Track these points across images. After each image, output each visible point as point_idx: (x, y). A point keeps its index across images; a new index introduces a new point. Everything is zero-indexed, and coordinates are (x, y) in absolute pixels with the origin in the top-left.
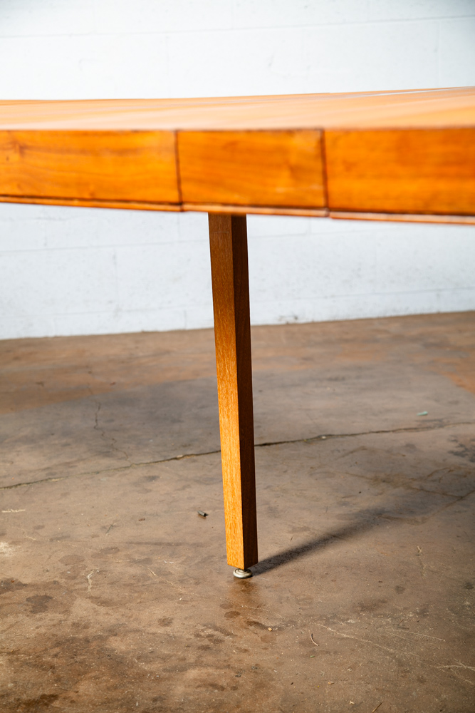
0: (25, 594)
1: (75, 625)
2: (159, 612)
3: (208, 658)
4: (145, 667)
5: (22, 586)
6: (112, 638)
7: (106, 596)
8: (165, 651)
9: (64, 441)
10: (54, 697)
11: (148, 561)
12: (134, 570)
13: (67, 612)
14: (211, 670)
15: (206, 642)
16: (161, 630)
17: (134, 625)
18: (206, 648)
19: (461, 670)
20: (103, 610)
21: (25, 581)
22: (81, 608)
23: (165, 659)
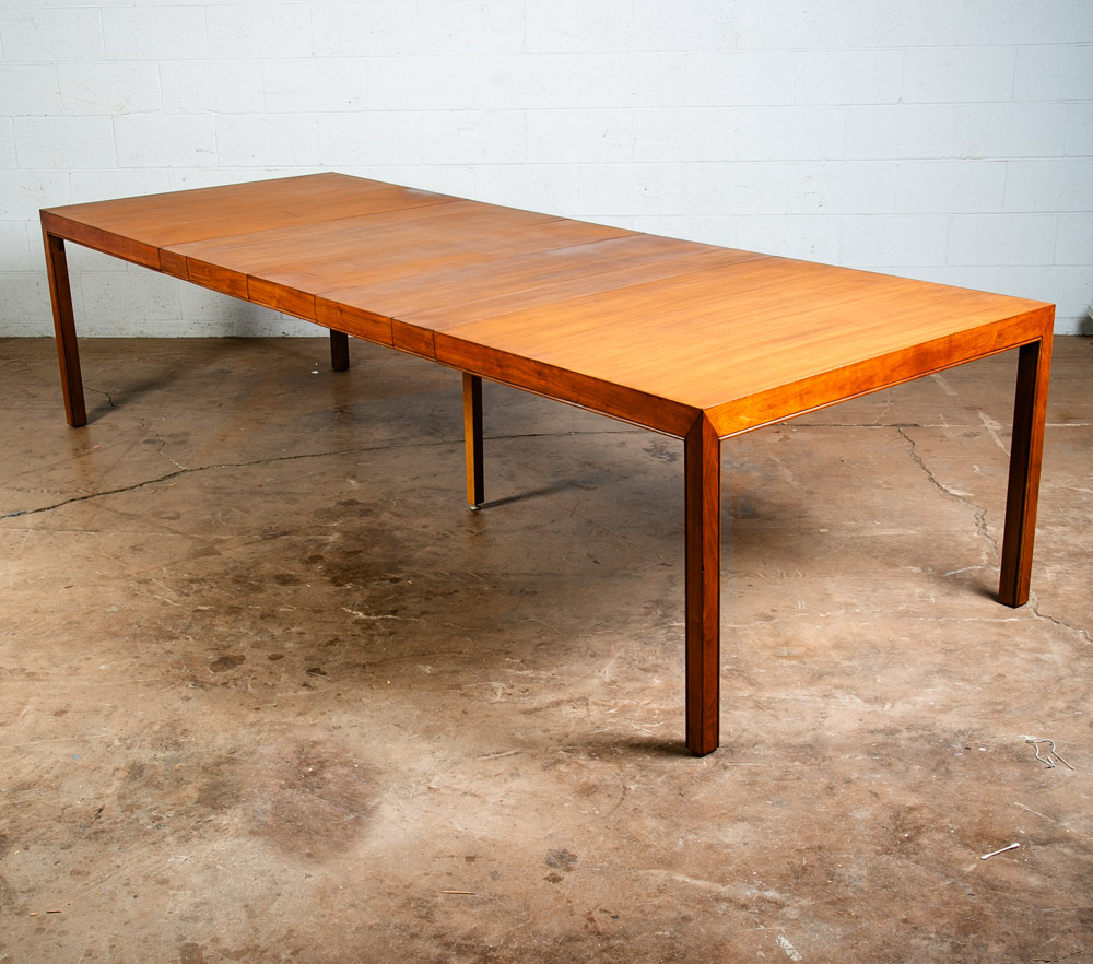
0: (359, 507)
1: (380, 524)
2: (424, 522)
3: (439, 543)
4: (407, 544)
5: (358, 503)
6: (396, 531)
7: (399, 512)
8: (419, 538)
9: (407, 423)
10: (361, 551)
11: (429, 497)
12: (420, 501)
13: (378, 517)
14: (438, 548)
15: (441, 536)
16: (421, 530)
17: (409, 526)
18: (440, 539)
20: (396, 518)
21: (360, 501)
22: (385, 517)
23: (417, 541)
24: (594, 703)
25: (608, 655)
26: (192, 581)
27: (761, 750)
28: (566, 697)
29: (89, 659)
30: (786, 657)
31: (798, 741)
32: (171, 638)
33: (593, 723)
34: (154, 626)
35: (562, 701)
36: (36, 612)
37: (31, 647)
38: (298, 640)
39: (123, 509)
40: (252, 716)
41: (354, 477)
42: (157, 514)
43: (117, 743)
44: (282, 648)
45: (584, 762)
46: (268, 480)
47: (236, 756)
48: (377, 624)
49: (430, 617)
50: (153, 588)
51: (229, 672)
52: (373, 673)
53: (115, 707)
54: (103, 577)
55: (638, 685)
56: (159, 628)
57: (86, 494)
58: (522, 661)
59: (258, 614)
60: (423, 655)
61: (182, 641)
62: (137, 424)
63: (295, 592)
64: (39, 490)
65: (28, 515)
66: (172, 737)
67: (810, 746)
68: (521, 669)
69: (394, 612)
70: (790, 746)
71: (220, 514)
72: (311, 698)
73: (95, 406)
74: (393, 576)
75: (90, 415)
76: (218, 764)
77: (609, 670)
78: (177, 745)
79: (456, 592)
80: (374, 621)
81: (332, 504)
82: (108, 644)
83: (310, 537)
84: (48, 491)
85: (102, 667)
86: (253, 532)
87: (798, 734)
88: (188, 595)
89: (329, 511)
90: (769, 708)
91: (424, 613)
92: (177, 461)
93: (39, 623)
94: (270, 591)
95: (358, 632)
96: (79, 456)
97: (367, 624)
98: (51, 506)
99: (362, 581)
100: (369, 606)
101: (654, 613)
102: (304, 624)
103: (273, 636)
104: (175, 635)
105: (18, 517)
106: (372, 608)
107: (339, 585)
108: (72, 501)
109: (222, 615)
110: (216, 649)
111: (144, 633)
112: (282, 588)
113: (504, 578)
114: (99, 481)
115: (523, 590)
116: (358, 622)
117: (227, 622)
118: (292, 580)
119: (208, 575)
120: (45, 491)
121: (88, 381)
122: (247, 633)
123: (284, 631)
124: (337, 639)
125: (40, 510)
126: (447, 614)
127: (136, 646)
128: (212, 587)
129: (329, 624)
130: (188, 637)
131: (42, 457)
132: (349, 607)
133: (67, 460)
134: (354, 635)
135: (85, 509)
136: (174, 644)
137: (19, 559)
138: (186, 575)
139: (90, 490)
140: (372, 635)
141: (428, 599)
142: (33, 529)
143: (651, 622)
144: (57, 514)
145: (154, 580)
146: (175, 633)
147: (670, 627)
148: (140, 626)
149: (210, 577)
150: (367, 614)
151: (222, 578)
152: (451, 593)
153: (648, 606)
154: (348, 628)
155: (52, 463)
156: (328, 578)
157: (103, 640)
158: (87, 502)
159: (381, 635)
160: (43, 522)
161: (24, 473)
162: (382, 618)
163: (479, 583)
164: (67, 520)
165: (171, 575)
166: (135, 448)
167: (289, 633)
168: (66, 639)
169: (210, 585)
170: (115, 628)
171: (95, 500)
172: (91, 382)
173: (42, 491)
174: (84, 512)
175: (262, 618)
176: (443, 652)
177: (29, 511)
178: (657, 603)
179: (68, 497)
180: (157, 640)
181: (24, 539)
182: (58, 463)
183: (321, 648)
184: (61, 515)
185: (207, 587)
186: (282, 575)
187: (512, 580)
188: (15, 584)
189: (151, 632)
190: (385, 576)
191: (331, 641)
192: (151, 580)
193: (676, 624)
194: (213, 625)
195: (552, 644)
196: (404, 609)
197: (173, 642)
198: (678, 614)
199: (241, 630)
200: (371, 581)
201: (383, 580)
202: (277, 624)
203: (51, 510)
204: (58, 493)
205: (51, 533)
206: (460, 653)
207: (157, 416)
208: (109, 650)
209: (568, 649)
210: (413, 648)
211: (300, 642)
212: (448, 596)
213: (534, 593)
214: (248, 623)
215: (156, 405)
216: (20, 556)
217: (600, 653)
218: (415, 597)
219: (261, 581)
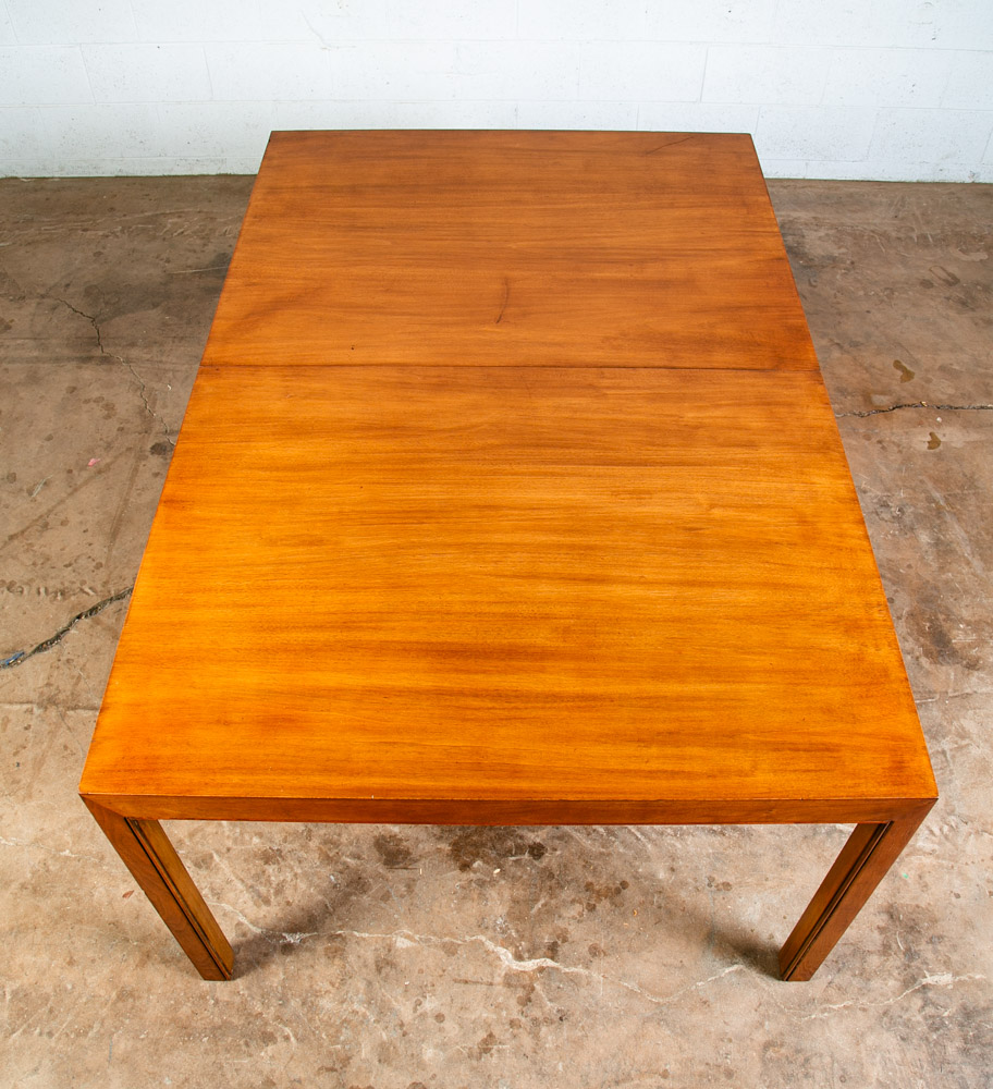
32: (268, 1038)
36: (71, 963)
38: (438, 1039)
44: (421, 1065)
48: (538, 987)
49: (602, 963)
50: (218, 881)
57: (96, 600)
59: (370, 957)
61: (281, 1044)
62: (138, 402)
63: (409, 887)
64: (35, 587)
65: (27, 663)
69: (553, 952)
79: (624, 885)
80: (532, 976)
82: (184, 1060)
84: (46, 591)
88: (267, 902)
91: (595, 951)
93: (80, 996)
94: (375, 888)
95: (515, 1015)
96: (76, 490)
97: (524, 987)
98: (55, 633)
99: (493, 854)
100: (517, 931)
101: (894, 946)
102: (439, 989)
103: (402, 1025)
104: (269, 1029)
105: (16, 669)
106: (522, 937)
107: (465, 867)
108: (79, 617)
109: (323, 960)
110: (332, 1070)
111: (224, 1022)
112: (390, 876)
113: (678, 845)
114: (108, 560)
115: (711, 879)
116: (510, 980)
117: (333, 984)
118: (399, 852)
119: (285, 841)
120: (42, 590)
121: (68, 285)
122: (364, 1016)
123: (415, 1010)
124: (491, 1035)
125: (40, 648)
126: (626, 954)
127: (221, 1067)
128: (296, 875)
129: (471, 987)
130: (288, 1031)
131: (30, 493)
132: (490, 933)
133: (62, 501)
134: (512, 1023)
135: (98, 643)
136: (272, 1057)
137: (30, 796)
138: (256, 840)
139: (99, 588)
140: (535, 1021)
141: (592, 908)
142: (40, 705)
143: (895, 973)
144: (64, 658)
145: (216, 857)
146: (266, 1024)
147: (924, 987)
148: (217, 1002)
149: (289, 847)
150: (519, 957)
151: (304, 847)
152: (618, 891)
153: (882, 924)
154: (501, 999)
155: (43, 509)
156: (446, 847)
157: (174, 1047)
158: (98, 622)
159: (548, 1021)
160: (48, 685)
161: (12, 538)
162: (541, 970)
163: (648, 859)
164: (79, 677)
165: (235, 841)
166: (141, 468)
167: (423, 1016)
168: (122, 1046)
169: (292, 868)
170: (185, 1010)
171: (107, 615)
172: (71, 290)
173: (39, 593)
174: (97, 652)
175: (379, 970)
176: (641, 1074)
177: (29, 650)
178: (892, 917)
179: (73, 608)
180: (247, 1044)
181: (30, 734)
182: (50, 511)
183: (474, 1063)
184: (68, 661)
185: (289, 876)
186: (383, 837)
187: (692, 849)
188: (33, 873)
189: (235, 1021)
190: (521, 837)
191: (485, 1041)
192: (212, 857)
193: (929, 980)
194: (317, 994)
195: (782, 1045)
196: (565, 940)
197: (270, 1048)
198: (925, 949)
199: (356, 1006)
200: (505, 856)
201: (520, 849)
202: (400, 990)
203: (55, 648)
204: (59, 598)
205: (63, 716)
206: (665, 1075)
207: (160, 380)
208: (187, 1080)
209: (807, 1060)
210: (599, 1061)
211: (443, 1046)
212: (617, 899)
213: (727, 886)
214: (362, 985)
215: (155, 349)
216: (30, 786)
217: (851, 1070)
218: (573, 902)
219: (359, 858)
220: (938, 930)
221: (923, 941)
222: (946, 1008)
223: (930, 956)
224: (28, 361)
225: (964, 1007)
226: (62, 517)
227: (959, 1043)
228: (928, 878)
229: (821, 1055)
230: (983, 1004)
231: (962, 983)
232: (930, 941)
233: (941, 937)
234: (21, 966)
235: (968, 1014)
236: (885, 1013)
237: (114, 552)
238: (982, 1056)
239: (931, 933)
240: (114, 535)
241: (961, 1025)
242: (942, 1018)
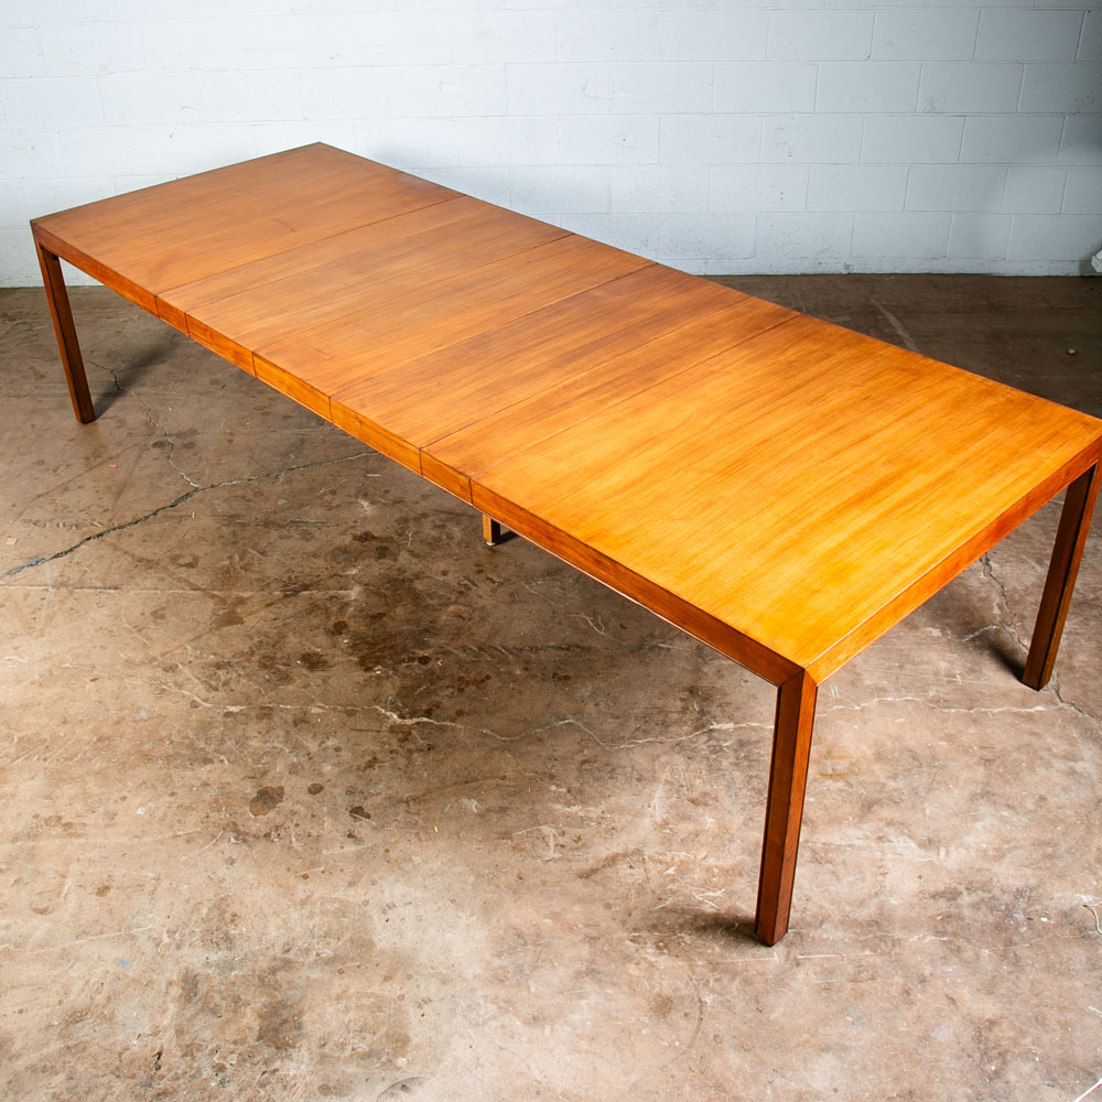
0: (375, 544)
1: (399, 569)
2: (442, 565)
3: (462, 600)
4: (429, 601)
5: (374, 538)
6: (416, 581)
7: (417, 551)
8: (441, 592)
10: (384, 615)
11: (443, 527)
12: (434, 533)
13: (395, 560)
14: (461, 607)
15: (462, 589)
16: (441, 578)
17: (429, 574)
18: (461, 593)
19: (583, 619)
20: (414, 561)
21: (376, 535)
22: (403, 558)
23: (440, 597)
24: (651, 858)
25: (655, 779)
26: (219, 666)
27: (830, 933)
28: (620, 850)
29: (124, 798)
30: (831, 775)
31: (863, 914)
32: (207, 761)
33: (653, 892)
34: (187, 741)
35: (617, 855)
36: (65, 722)
37: (65, 781)
38: (335, 760)
39: (139, 552)
40: (302, 890)
41: (366, 496)
42: (174, 559)
43: (166, 939)
44: (321, 774)
45: (652, 959)
46: (281, 502)
47: (290, 956)
48: (414, 732)
49: (466, 719)
50: (180, 679)
51: (271, 814)
52: (418, 814)
53: (159, 879)
54: (129, 663)
55: (689, 827)
56: (191, 746)
57: (102, 529)
58: (569, 791)
59: (290, 718)
60: (467, 783)
61: (217, 764)
62: (144, 417)
63: (325, 681)
64: (55, 523)
65: (46, 564)
66: (220, 926)
67: (877, 922)
68: (569, 804)
69: (428, 713)
70: (856, 923)
71: (237, 557)
72: (359, 857)
73: (101, 391)
74: (421, 653)
75: (97, 404)
76: (274, 971)
77: (657, 802)
78: (228, 939)
79: (488, 678)
80: (411, 727)
81: (348, 540)
82: (143, 772)
83: (332, 593)
84: (64, 525)
85: (140, 811)
86: (273, 586)
87: (862, 903)
88: (216, 689)
89: (345, 550)
90: (827, 862)
91: (460, 713)
92: (189, 476)
93: (69, 740)
94: (298, 681)
95: (395, 747)
96: (91, 469)
97: (403, 732)
98: (68, 548)
99: (391, 662)
100: (403, 703)
101: (691, 709)
102: (339, 734)
103: (309, 754)
104: (209, 756)
105: (37, 568)
106: (405, 706)
107: (368, 669)
108: (88, 539)
109: (254, 720)
110: (253, 778)
111: (177, 753)
112: (311, 675)
113: (533, 656)
114: (113, 507)
115: (555, 674)
116: (393, 729)
117: (260, 733)
118: (319, 662)
119: (234, 657)
120: (61, 525)
121: (92, 351)
122: (282, 750)
123: (320, 746)
124: (375, 758)
125: (57, 556)
126: (483, 715)
127: (171, 776)
128: (240, 676)
129: (364, 734)
130: (222, 757)
131: (55, 471)
132: (382, 704)
133: (80, 475)
134: (392, 752)
135: (102, 552)
136: (210, 771)
137: (42, 636)
138: (212, 657)
139: (105, 522)
140: (410, 752)
141: (461, 690)
142: (53, 587)
143: (690, 723)
144: (74, 561)
145: (180, 666)
146: (208, 753)
147: (710, 730)
148: (172, 742)
149: (236, 660)
150: (402, 717)
151: (248, 660)
152: (483, 681)
153: (683, 697)
154: (385, 739)
155: (66, 480)
156: (355, 659)
157: (137, 766)
158: (103, 541)
159: (419, 750)
160: (62, 575)
161: (38, 496)
162: (418, 723)
163: (509, 663)
164: (86, 571)
165: (196, 657)
166: (144, 455)
167: (325, 749)
168: (98, 765)
169: (237, 672)
170: (147, 747)
171: (111, 537)
172: (96, 354)
173: (58, 526)
174: (101, 557)
175: (295, 724)
176: (486, 778)
177: (47, 557)
178: (692, 693)
179: (85, 534)
180: (191, 764)
181: (45, 602)
182: (70, 481)
183: (361, 773)
184: (78, 563)
185: (234, 675)
186: (309, 655)
187: (543, 658)
188: (41, 676)
189: (184, 752)
190: (413, 653)
191: (370, 761)
192: (177, 666)
193: (715, 726)
194: (247, 738)
195: (595, 762)
196: (438, 707)
197: (208, 767)
198: (715, 710)
199: (276, 745)
200: (400, 663)
201: (411, 660)
202: (311, 735)
203: (69, 555)
204: (74, 528)
205: (71, 593)
206: (504, 778)
207: (163, 405)
208: (144, 783)
209: (613, 770)
210: (455, 771)
211: (338, 764)
212: (481, 686)
213: (567, 678)
214: (282, 734)
215: (161, 388)
216: (42, 630)
217: (645, 775)
218: (448, 687)
219: (288, 665)
220: (728, 699)
221: (714, 706)
222: (725, 741)
223: (718, 713)
224: (58, 396)
225: (740, 741)
226: (80, 484)
227: (732, 760)
228: (724, 672)
229: (624, 767)
230: (754, 739)
231: (740, 728)
232: (720, 705)
233: (728, 704)
234: (27, 725)
235: (741, 744)
236: (677, 745)
237: (119, 503)
238: (749, 767)
239: (721, 701)
240: (119, 494)
241: (736, 750)
242: (721, 746)
